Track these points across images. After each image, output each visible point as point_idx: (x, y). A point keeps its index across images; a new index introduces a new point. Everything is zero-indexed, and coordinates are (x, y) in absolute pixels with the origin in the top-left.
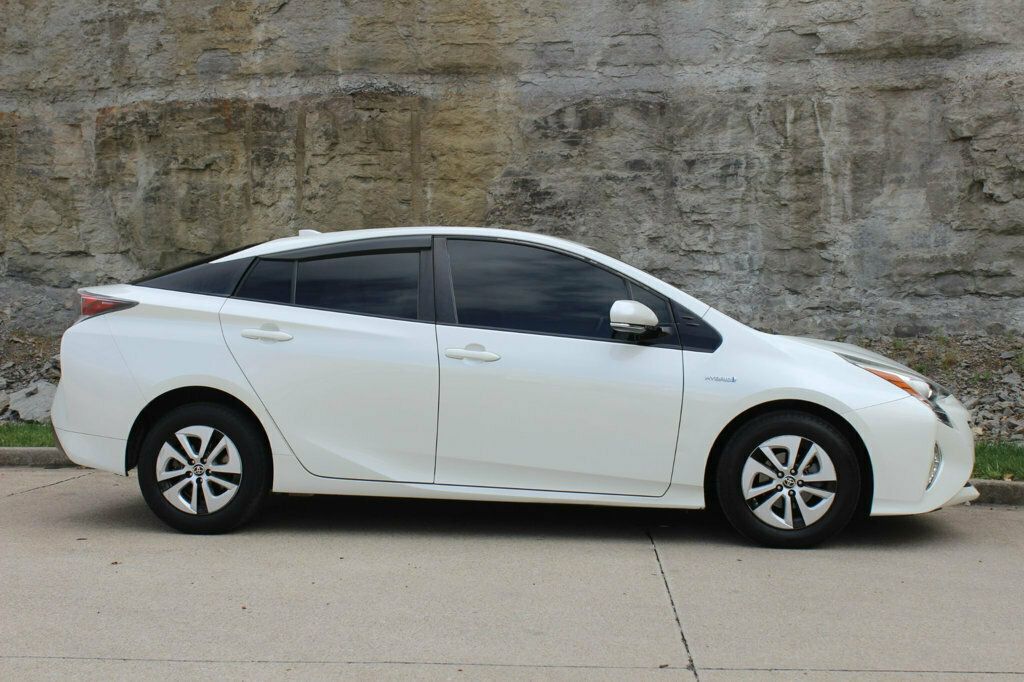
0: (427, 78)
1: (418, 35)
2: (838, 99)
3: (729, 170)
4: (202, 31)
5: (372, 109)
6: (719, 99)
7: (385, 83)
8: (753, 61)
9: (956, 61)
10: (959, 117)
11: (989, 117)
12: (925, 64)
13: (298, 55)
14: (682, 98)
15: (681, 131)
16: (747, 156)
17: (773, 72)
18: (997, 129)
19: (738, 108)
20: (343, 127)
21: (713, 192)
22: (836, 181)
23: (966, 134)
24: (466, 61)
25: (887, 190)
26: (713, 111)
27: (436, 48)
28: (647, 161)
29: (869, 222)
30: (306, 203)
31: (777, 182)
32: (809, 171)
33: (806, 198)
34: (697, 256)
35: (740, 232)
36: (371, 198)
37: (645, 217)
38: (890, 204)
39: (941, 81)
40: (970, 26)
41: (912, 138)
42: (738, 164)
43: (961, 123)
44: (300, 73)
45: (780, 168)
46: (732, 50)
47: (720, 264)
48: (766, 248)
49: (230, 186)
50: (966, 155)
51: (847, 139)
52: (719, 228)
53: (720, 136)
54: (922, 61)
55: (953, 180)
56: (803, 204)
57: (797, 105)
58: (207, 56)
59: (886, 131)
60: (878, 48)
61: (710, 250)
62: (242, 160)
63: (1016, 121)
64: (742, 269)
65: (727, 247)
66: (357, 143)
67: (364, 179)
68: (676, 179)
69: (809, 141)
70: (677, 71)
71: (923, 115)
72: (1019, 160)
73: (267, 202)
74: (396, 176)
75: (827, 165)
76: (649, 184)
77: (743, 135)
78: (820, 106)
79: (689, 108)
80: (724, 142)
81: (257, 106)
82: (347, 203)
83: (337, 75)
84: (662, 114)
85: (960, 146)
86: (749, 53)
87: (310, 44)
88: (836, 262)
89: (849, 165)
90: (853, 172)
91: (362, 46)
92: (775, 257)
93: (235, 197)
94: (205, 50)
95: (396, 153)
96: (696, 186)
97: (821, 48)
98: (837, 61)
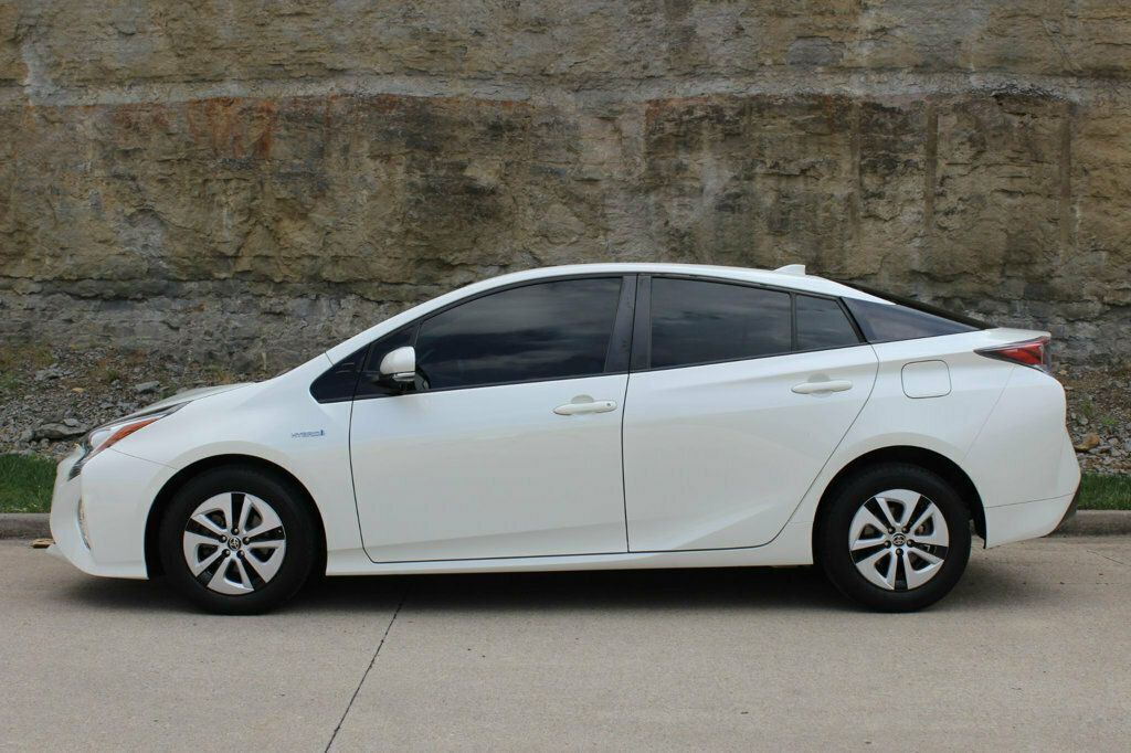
0: (1073, 81)
1: (1067, 32)
4: (796, 16)
5: (1024, 114)
7: (1027, 86)
13: (919, 48)
20: (992, 132)
24: (1123, 64)
27: (1089, 47)
30: (940, 218)
36: (1018, 216)
44: (920, 69)
49: (832, 195)
58: (800, 44)
62: (846, 166)
66: (1008, 152)
67: (1010, 193)
73: (886, 216)
74: (1046, 192)
81: (865, 104)
82: (991, 220)
83: (967, 73)
87: (937, 36)
91: (1001, 41)
93: (838, 209)
94: (799, 38)
95: (1046, 165)
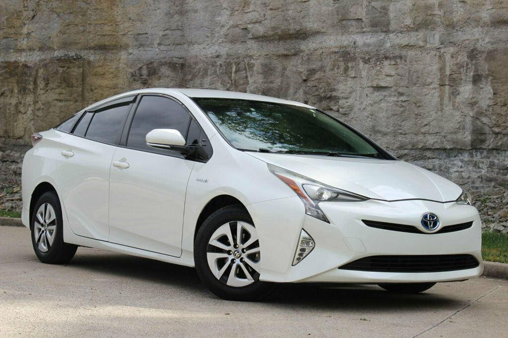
0: (92, 51)
1: (88, 31)
2: (258, 61)
4: (3, 29)
5: (64, 67)
6: (206, 61)
7: (73, 54)
8: (223, 42)
9: (306, 41)
10: (301, 70)
11: (314, 70)
13: (39, 40)
14: (192, 61)
15: (190, 77)
17: (231, 47)
18: (317, 76)
19: (213, 66)
20: (51, 75)
23: (305, 78)
24: (107, 43)
26: (203, 67)
27: (95, 37)
30: (36, 112)
36: (63, 110)
39: (300, 51)
40: (307, 24)
43: (302, 72)
44: (41, 49)
46: (214, 37)
49: (11, 104)
51: (261, 81)
53: (205, 79)
54: (294, 41)
57: (237, 64)
58: (4, 41)
59: (282, 76)
60: (273, 35)
62: (16, 91)
66: (56, 84)
67: (60, 101)
69: (243, 82)
70: (191, 47)
72: (322, 91)
73: (23, 111)
74: (74, 99)
78: (248, 64)
79: (194, 66)
80: (207, 83)
81: (23, 65)
82: (53, 112)
83: (55, 50)
84: (182, 69)
85: (304, 84)
86: (221, 38)
87: (44, 35)
91: (66, 36)
93: (12, 109)
94: (4, 38)
95: (75, 88)
97: (250, 35)
98: (259, 41)
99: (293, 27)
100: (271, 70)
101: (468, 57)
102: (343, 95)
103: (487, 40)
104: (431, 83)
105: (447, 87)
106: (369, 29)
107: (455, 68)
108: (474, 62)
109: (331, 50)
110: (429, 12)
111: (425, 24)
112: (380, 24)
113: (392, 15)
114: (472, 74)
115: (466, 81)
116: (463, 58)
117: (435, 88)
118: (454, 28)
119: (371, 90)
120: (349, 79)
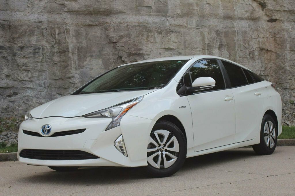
2: (71, 27)
3: (36, 50)
6: (30, 25)
8: (42, 12)
9: (109, 17)
10: (113, 35)
11: (122, 36)
12: (99, 17)
14: (17, 23)
15: (17, 36)
16: (42, 46)
17: (49, 16)
18: (124, 40)
19: (38, 28)
21: (31, 59)
22: (73, 56)
23: (115, 41)
25: (88, 59)
26: (29, 29)
28: (5, 46)
29: (84, 70)
31: (53, 55)
32: (64, 52)
33: (63, 61)
34: (24, 82)
35: (40, 73)
37: (5, 68)
38: (89, 64)
39: (104, 23)
40: (115, 6)
41: (95, 42)
42: (39, 49)
43: (113, 37)
45: (54, 50)
46: (34, 7)
47: (33, 85)
48: (50, 79)
50: (114, 48)
51: (75, 41)
52: (33, 72)
53: (32, 38)
54: (98, 16)
55: (111, 56)
56: (62, 63)
57: (59, 28)
59: (86, 39)
60: (85, 11)
61: (29, 80)
63: (130, 37)
64: (41, 86)
65: (36, 78)
68: (16, 53)
69: (64, 41)
70: (14, 14)
71: (98, 34)
72: (132, 50)
75: (70, 50)
76: (6, 55)
77: (41, 38)
78: (66, 29)
79: (19, 27)
80: (34, 40)
84: (10, 29)
85: (112, 45)
86: (40, 9)
88: (74, 84)
89: (76, 50)
90: (78, 53)
92: (53, 82)
96: (24, 56)
97: (66, 9)
98: (70, 14)
99: (103, 7)
100: (79, 34)
101: (216, 34)
102: (147, 53)
103: (222, 26)
104: (197, 48)
105: (206, 51)
106: (155, 13)
107: (211, 40)
108: (219, 37)
109: (134, 24)
110: (191, 8)
111: (188, 14)
112: (162, 11)
113: (170, 7)
114: (219, 44)
115: (215, 47)
116: (214, 35)
117: (199, 51)
118: (204, 18)
119: (163, 50)
120: (149, 43)
